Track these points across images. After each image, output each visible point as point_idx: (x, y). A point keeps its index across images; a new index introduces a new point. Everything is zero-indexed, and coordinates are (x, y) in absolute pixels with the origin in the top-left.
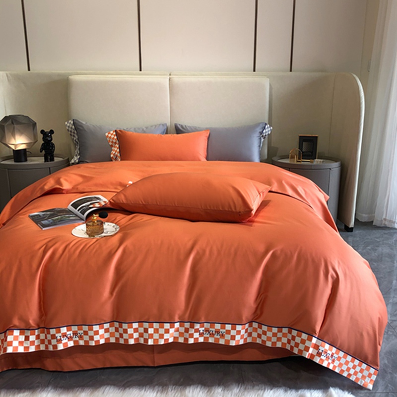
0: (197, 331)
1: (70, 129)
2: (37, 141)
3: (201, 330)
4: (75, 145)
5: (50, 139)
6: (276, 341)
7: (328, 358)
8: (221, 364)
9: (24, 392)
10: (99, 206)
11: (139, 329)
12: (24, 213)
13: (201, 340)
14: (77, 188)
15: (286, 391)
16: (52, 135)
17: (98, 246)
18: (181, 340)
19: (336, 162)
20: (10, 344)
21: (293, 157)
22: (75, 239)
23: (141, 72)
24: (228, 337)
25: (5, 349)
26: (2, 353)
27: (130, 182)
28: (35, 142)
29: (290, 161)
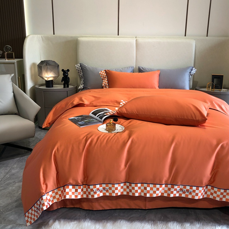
0: (176, 190)
1: (78, 69)
3: (178, 189)
4: (81, 78)
5: (67, 75)
6: (222, 197)
8: (183, 209)
9: (74, 221)
10: (110, 114)
11: (141, 187)
12: (65, 118)
13: (177, 195)
14: (93, 104)
16: (68, 72)
17: (116, 138)
18: (166, 195)
20: (68, 193)
21: (209, 87)
22: (102, 134)
23: (118, 36)
24: (194, 194)
25: (65, 196)
26: (63, 198)
27: (122, 101)
28: (58, 76)
29: (207, 90)
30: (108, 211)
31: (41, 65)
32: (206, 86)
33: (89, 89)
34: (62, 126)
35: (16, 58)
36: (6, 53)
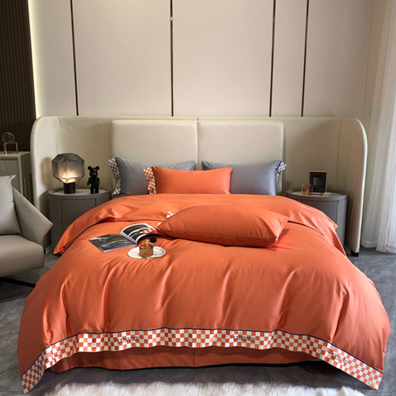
0: (232, 337)
1: (113, 166)
2: (84, 176)
3: (236, 336)
4: (117, 179)
5: (95, 174)
7: (340, 361)
8: (250, 367)
9: (91, 385)
10: (147, 232)
11: (185, 334)
12: (85, 238)
13: (235, 344)
14: (126, 217)
15: (306, 388)
16: (98, 171)
17: (151, 266)
18: (219, 344)
19: (343, 195)
20: (82, 345)
21: (304, 190)
22: (132, 260)
23: (172, 117)
24: (257, 342)
25: (78, 349)
26: (75, 352)
27: (170, 212)
28: (83, 177)
29: (303, 194)
30: (142, 371)
31: (57, 161)
32: (301, 189)
33: (129, 195)
34: (78, 250)
35: (20, 150)
36: (6, 143)
